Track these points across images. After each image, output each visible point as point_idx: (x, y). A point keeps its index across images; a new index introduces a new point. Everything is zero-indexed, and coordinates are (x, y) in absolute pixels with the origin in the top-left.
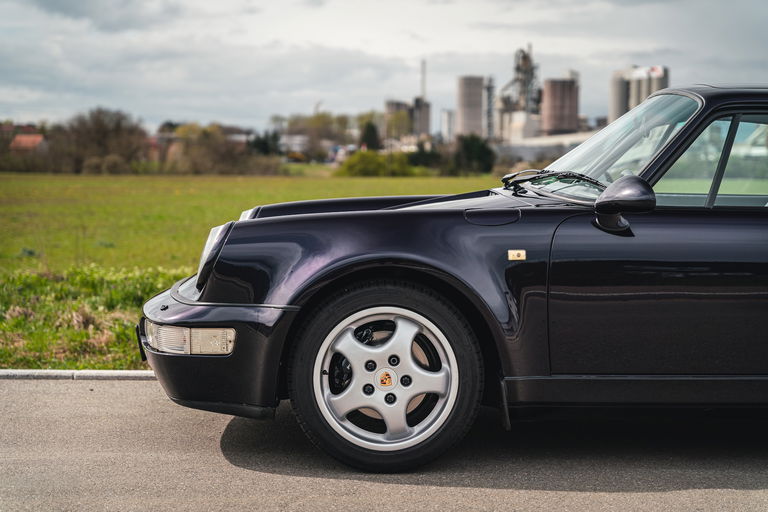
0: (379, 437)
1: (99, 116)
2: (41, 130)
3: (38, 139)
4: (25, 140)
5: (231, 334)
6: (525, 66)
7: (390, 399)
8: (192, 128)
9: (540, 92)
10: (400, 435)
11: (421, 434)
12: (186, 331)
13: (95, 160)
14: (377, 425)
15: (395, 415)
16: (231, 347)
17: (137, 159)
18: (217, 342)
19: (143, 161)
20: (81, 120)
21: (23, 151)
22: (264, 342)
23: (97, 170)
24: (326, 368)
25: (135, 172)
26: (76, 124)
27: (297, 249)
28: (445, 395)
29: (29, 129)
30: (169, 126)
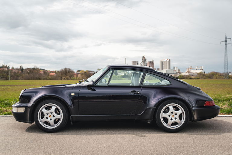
0: (49, 126)
1: (66, 69)
2: (55, 72)
3: (55, 73)
4: (52, 74)
5: (24, 108)
6: (144, 59)
7: (51, 119)
8: (83, 71)
9: (147, 64)
10: (53, 126)
11: (57, 126)
12: (17, 108)
13: (64, 77)
14: (49, 124)
15: (52, 122)
16: (24, 111)
17: (72, 77)
18: (22, 110)
19: (73, 77)
20: (62, 70)
21: (51, 76)
22: (29, 109)
23: (64, 79)
24: (40, 114)
25: (72, 79)
26: (61, 71)
27: (34, 94)
28: (61, 119)
29: (53, 72)
30: (79, 71)
